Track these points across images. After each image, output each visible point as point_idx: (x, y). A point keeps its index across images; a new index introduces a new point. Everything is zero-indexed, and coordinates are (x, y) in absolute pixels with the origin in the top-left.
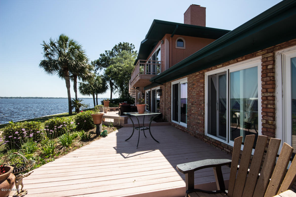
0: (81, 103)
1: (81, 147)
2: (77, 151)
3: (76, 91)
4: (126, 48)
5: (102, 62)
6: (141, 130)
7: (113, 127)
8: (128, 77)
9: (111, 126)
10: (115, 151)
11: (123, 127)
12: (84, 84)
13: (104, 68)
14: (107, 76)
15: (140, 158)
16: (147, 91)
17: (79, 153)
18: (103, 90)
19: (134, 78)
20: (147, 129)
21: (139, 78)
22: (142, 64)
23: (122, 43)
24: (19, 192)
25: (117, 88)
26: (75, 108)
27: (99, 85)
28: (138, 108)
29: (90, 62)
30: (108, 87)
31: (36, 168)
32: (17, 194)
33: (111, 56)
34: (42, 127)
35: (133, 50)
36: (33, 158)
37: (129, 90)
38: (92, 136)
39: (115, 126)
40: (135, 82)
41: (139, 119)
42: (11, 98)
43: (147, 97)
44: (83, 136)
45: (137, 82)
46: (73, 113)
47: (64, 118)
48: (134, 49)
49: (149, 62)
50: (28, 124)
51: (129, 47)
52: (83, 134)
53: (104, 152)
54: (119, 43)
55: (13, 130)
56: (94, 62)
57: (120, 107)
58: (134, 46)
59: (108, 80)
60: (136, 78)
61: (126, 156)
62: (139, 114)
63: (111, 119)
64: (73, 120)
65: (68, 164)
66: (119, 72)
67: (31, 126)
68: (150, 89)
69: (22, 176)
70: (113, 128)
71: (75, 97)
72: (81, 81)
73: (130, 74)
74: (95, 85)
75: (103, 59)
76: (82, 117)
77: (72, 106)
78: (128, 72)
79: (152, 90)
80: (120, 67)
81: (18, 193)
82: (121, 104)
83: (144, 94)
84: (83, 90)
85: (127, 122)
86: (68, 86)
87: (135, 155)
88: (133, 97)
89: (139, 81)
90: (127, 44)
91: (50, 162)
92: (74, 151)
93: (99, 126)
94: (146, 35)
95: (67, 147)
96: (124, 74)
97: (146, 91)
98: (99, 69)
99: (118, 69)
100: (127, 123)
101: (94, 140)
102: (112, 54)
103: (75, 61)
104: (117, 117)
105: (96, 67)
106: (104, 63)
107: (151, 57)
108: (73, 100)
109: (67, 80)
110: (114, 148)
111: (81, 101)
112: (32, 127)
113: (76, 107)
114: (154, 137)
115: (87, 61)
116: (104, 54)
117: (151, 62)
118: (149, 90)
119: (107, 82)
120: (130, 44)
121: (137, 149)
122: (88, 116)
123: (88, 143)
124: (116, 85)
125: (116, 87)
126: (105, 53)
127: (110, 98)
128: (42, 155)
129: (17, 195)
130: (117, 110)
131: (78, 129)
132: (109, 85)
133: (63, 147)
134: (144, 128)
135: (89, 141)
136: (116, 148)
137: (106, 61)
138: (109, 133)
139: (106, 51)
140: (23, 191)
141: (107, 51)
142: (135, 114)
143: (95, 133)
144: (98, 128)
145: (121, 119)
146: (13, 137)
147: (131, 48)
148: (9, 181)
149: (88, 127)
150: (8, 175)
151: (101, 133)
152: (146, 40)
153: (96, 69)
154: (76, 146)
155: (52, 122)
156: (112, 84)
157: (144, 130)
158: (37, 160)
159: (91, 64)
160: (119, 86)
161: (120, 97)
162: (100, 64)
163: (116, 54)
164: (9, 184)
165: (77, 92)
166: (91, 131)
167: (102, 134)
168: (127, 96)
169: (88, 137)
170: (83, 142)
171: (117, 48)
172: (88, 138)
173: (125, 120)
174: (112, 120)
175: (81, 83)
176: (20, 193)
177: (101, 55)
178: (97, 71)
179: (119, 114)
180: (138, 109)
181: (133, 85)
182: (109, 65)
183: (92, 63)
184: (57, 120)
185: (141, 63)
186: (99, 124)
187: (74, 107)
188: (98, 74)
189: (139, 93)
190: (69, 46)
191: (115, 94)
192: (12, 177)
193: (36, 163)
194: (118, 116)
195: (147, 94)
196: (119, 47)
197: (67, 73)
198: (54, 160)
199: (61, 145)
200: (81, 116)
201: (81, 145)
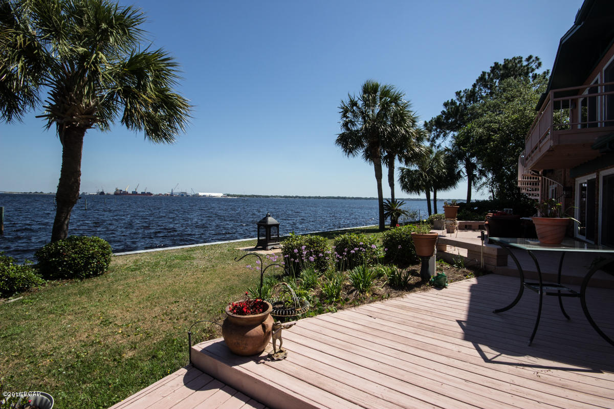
0: (402, 208)
1: (386, 298)
2: (377, 306)
3: (392, 185)
4: (512, 73)
5: (449, 119)
6: (548, 294)
7: (465, 270)
8: (517, 146)
9: (459, 266)
10: (461, 330)
11: (491, 273)
12: (409, 171)
13: (452, 133)
14: (460, 149)
15: (538, 379)
16: (582, 181)
17: (380, 311)
18: (450, 180)
19: (533, 146)
20: (573, 294)
21: (552, 142)
22: (563, 101)
23: (502, 62)
24: (277, 351)
25: (486, 176)
26: (389, 218)
27: (438, 171)
28: (537, 227)
29: (420, 124)
30: (461, 174)
31: (309, 317)
32: (273, 352)
33: (470, 102)
34: (330, 247)
35: (537, 72)
36: (308, 298)
37: (519, 179)
38: (412, 280)
39: (468, 268)
40: (537, 156)
41: (539, 262)
42: (310, 197)
43: (582, 196)
44: (392, 276)
45: (545, 156)
46: (386, 227)
47: (363, 235)
48: (538, 68)
49: (594, 90)
50: (311, 239)
51: (521, 66)
52: (393, 273)
53: (431, 324)
54: (493, 65)
55: (293, 247)
56: (429, 122)
57: (487, 222)
58: (537, 59)
59: (461, 160)
60: (541, 145)
61: (489, 356)
62: (540, 245)
63: (459, 248)
64: (378, 241)
65: (356, 327)
66: (490, 135)
67: (314, 243)
68: (595, 174)
69: (281, 326)
70: (464, 272)
71: (390, 197)
72: (403, 165)
73: (524, 138)
74: (431, 172)
75: (451, 113)
76: (396, 238)
77: (385, 213)
78: (518, 132)
79: (604, 177)
80: (491, 122)
81: (275, 353)
82: (490, 215)
83: (569, 190)
84: (407, 183)
85: (507, 262)
86: (379, 176)
87: (520, 362)
88: (533, 198)
89: (551, 150)
90: (517, 61)
91: (330, 313)
92: (372, 304)
93: (428, 261)
94: (579, 12)
95: (362, 292)
96: (505, 140)
97: (577, 179)
98: (442, 135)
99: (489, 129)
100: (505, 264)
101: (415, 291)
102: (472, 95)
103: (390, 127)
104: (476, 246)
105: (435, 132)
106: (453, 120)
107: (598, 76)
108: (387, 202)
109: (378, 165)
110: (459, 322)
111: (400, 205)
112: (315, 245)
113: (392, 215)
114: (597, 325)
115: (414, 122)
116: (452, 100)
117: (599, 87)
118: (594, 176)
119: (459, 163)
120: (524, 59)
121: (529, 346)
122: (407, 235)
123: (400, 293)
124: (482, 168)
125: (482, 173)
126: (455, 98)
127: (466, 199)
128: (322, 296)
129: (273, 355)
130: (481, 228)
131: (386, 261)
132: (464, 170)
133: (354, 290)
134: (559, 291)
135: (403, 291)
136: (464, 324)
137: (457, 116)
138: (451, 282)
139: (458, 94)
140: (281, 351)
141: (461, 91)
142: (528, 243)
143: (417, 275)
144: (425, 266)
145: (486, 251)
146: (291, 258)
147: (528, 69)
148: (264, 327)
149: (406, 259)
150: (264, 318)
151: (432, 277)
152: (579, 26)
153: (434, 138)
154: (377, 295)
155: (344, 240)
156: (470, 167)
157: (559, 294)
158: (313, 302)
159: (423, 129)
160: (489, 171)
161: (493, 197)
162: (443, 124)
163: (483, 94)
164: (263, 333)
165: (395, 186)
166: (411, 268)
167: (433, 280)
168: (513, 195)
169: (403, 281)
170: (391, 289)
171: (485, 79)
172: (403, 284)
173: (497, 256)
174: (464, 253)
175: (404, 169)
176: (277, 353)
177: (446, 105)
178: (436, 140)
179: (483, 237)
180: (537, 232)
181: (530, 164)
182: (465, 123)
183: (426, 124)
184: (351, 237)
185: (557, 99)
186: (428, 257)
187: (389, 216)
188: (438, 147)
189: (552, 188)
190: (381, 99)
191: (480, 191)
192: (270, 322)
193: (311, 308)
194: (479, 242)
195: (583, 189)
196: (492, 75)
197: (376, 150)
198: (336, 311)
199: (353, 286)
200: (394, 234)
201: (386, 295)
